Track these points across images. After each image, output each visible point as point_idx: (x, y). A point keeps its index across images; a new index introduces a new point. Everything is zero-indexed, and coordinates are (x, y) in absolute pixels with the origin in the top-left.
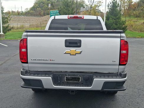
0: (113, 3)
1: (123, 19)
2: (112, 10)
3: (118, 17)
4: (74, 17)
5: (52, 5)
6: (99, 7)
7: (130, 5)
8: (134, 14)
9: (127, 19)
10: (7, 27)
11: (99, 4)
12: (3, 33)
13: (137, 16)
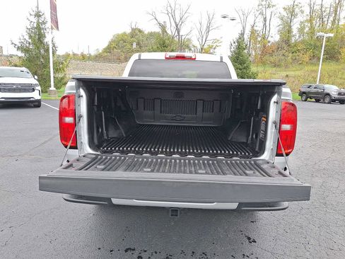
0: (238, 42)
1: (253, 69)
2: (236, 54)
3: (245, 65)
4: (178, 57)
5: (138, 44)
6: (214, 48)
7: (264, 47)
8: (271, 62)
9: (260, 69)
10: (62, 79)
11: (215, 45)
12: (55, 89)
13: (275, 65)
